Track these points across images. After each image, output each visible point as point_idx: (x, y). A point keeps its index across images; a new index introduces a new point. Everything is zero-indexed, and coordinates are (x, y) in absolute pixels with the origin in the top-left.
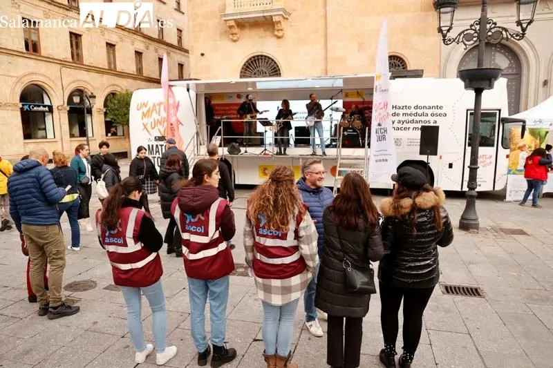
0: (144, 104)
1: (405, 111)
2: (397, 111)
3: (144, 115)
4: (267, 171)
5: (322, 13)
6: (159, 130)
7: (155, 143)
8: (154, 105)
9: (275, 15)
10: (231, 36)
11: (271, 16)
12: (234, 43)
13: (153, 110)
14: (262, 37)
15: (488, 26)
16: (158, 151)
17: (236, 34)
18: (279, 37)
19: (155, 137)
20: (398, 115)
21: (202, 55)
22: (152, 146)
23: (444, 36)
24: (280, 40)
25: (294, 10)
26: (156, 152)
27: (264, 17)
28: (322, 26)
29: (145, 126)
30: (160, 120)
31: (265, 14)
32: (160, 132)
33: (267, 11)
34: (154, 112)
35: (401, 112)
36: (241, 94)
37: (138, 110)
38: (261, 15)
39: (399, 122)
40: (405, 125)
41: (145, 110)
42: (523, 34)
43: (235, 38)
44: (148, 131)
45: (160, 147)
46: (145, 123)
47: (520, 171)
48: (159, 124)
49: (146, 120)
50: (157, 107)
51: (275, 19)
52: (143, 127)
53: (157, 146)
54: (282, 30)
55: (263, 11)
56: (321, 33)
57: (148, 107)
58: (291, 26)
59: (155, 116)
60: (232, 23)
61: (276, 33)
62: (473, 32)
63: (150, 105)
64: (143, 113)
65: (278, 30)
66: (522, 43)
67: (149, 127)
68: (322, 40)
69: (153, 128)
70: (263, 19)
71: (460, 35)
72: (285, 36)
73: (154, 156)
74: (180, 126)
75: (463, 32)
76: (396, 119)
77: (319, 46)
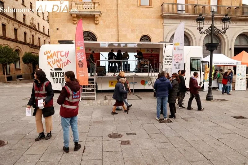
0: (48, 51)
1: (170, 58)
2: (167, 58)
3: (48, 57)
4: (113, 84)
5: (116, 15)
6: (57, 65)
7: (55, 72)
8: (54, 53)
9: (96, 14)
10: (73, 22)
11: (94, 14)
12: (75, 25)
13: (54, 55)
14: (88, 23)
15: (214, 29)
16: (57, 76)
17: (76, 21)
18: (96, 24)
19: (55, 68)
20: (167, 59)
21: (58, 29)
22: (53, 73)
23: (200, 31)
24: (97, 25)
25: (104, 13)
26: (55, 76)
27: (91, 14)
28: (116, 21)
29: (49, 63)
30: (58, 60)
31: (92, 13)
32: (58, 66)
33: (93, 12)
34: (54, 56)
35: (168, 58)
36: (91, 49)
37: (45, 55)
38: (90, 13)
39: (167, 62)
40: (170, 63)
41: (49, 55)
42: (225, 32)
43: (75, 23)
44: (51, 65)
45: (57, 74)
46: (49, 62)
47: (207, 80)
48: (57, 62)
49: (49, 60)
50: (56, 54)
51: (96, 16)
52: (48, 63)
53: (56, 73)
54: (98, 21)
55: (91, 12)
56: (116, 24)
57: (51, 53)
58: (102, 19)
59: (55, 58)
60: (75, 16)
61: (95, 22)
62: (209, 30)
63: (52, 52)
64: (48, 56)
65: (96, 21)
66: (224, 35)
67: (51, 63)
68: (116, 27)
69: (53, 64)
70: (90, 15)
71: (205, 31)
72: (99, 23)
73: (54, 78)
74: (69, 63)
75: (206, 30)
76: (166, 61)
77: (115, 30)
